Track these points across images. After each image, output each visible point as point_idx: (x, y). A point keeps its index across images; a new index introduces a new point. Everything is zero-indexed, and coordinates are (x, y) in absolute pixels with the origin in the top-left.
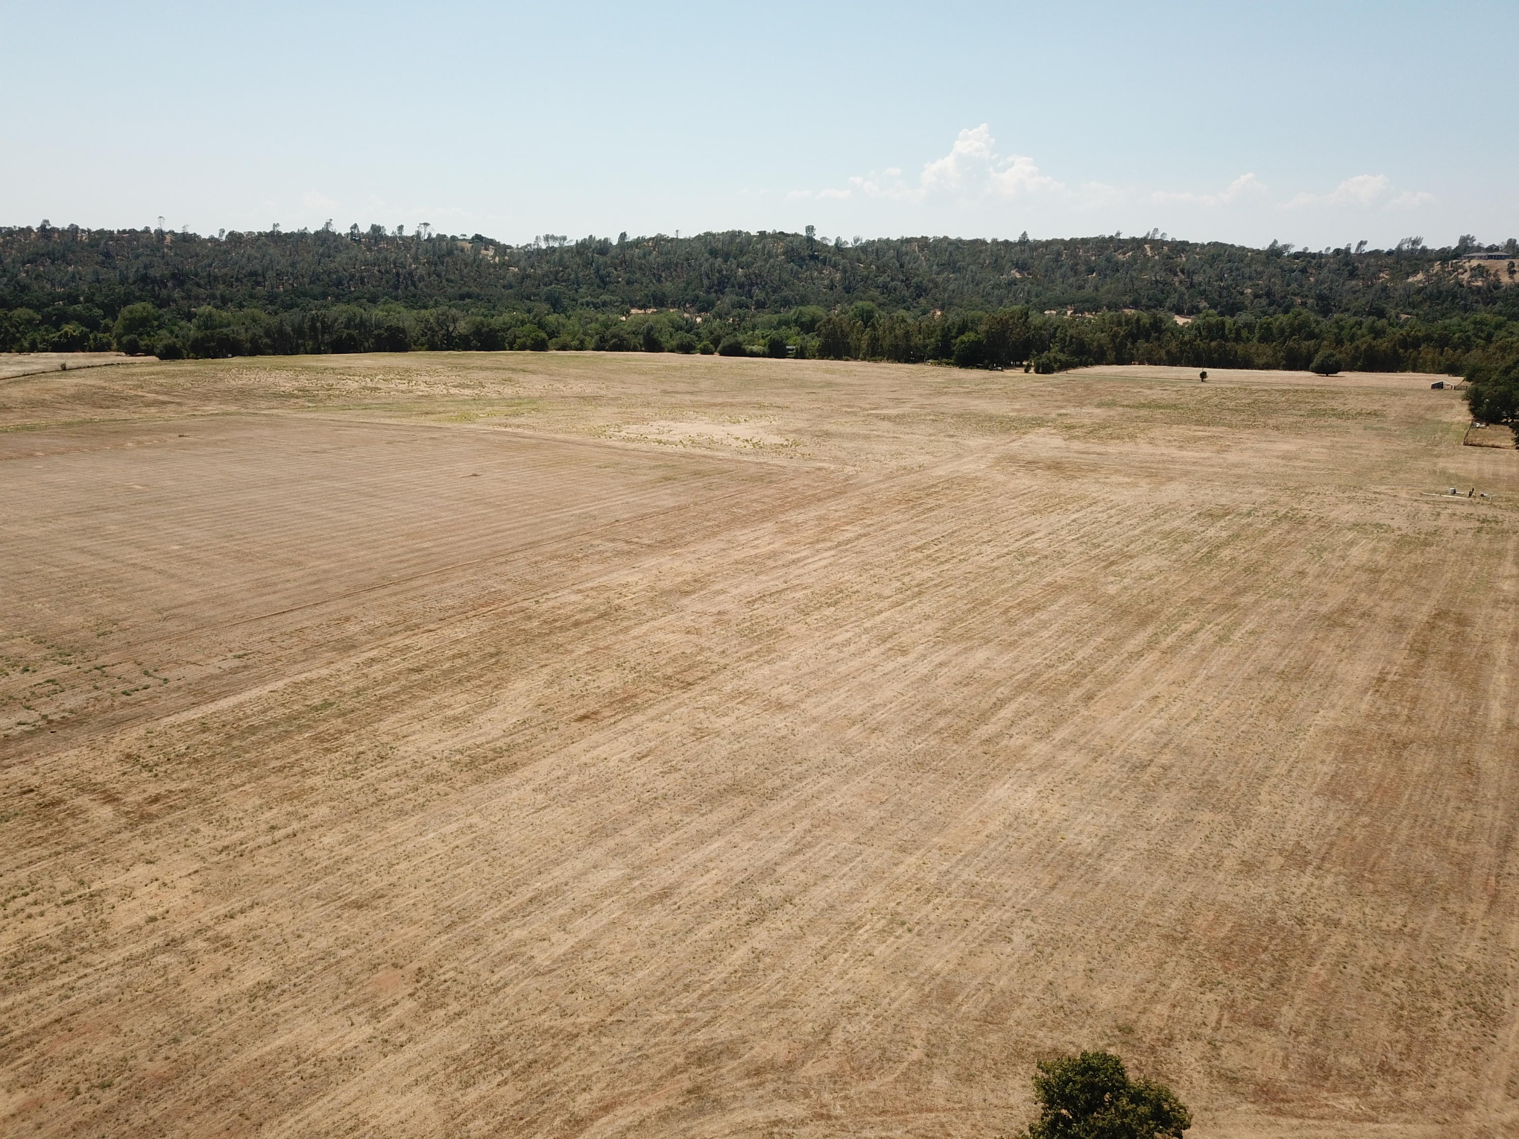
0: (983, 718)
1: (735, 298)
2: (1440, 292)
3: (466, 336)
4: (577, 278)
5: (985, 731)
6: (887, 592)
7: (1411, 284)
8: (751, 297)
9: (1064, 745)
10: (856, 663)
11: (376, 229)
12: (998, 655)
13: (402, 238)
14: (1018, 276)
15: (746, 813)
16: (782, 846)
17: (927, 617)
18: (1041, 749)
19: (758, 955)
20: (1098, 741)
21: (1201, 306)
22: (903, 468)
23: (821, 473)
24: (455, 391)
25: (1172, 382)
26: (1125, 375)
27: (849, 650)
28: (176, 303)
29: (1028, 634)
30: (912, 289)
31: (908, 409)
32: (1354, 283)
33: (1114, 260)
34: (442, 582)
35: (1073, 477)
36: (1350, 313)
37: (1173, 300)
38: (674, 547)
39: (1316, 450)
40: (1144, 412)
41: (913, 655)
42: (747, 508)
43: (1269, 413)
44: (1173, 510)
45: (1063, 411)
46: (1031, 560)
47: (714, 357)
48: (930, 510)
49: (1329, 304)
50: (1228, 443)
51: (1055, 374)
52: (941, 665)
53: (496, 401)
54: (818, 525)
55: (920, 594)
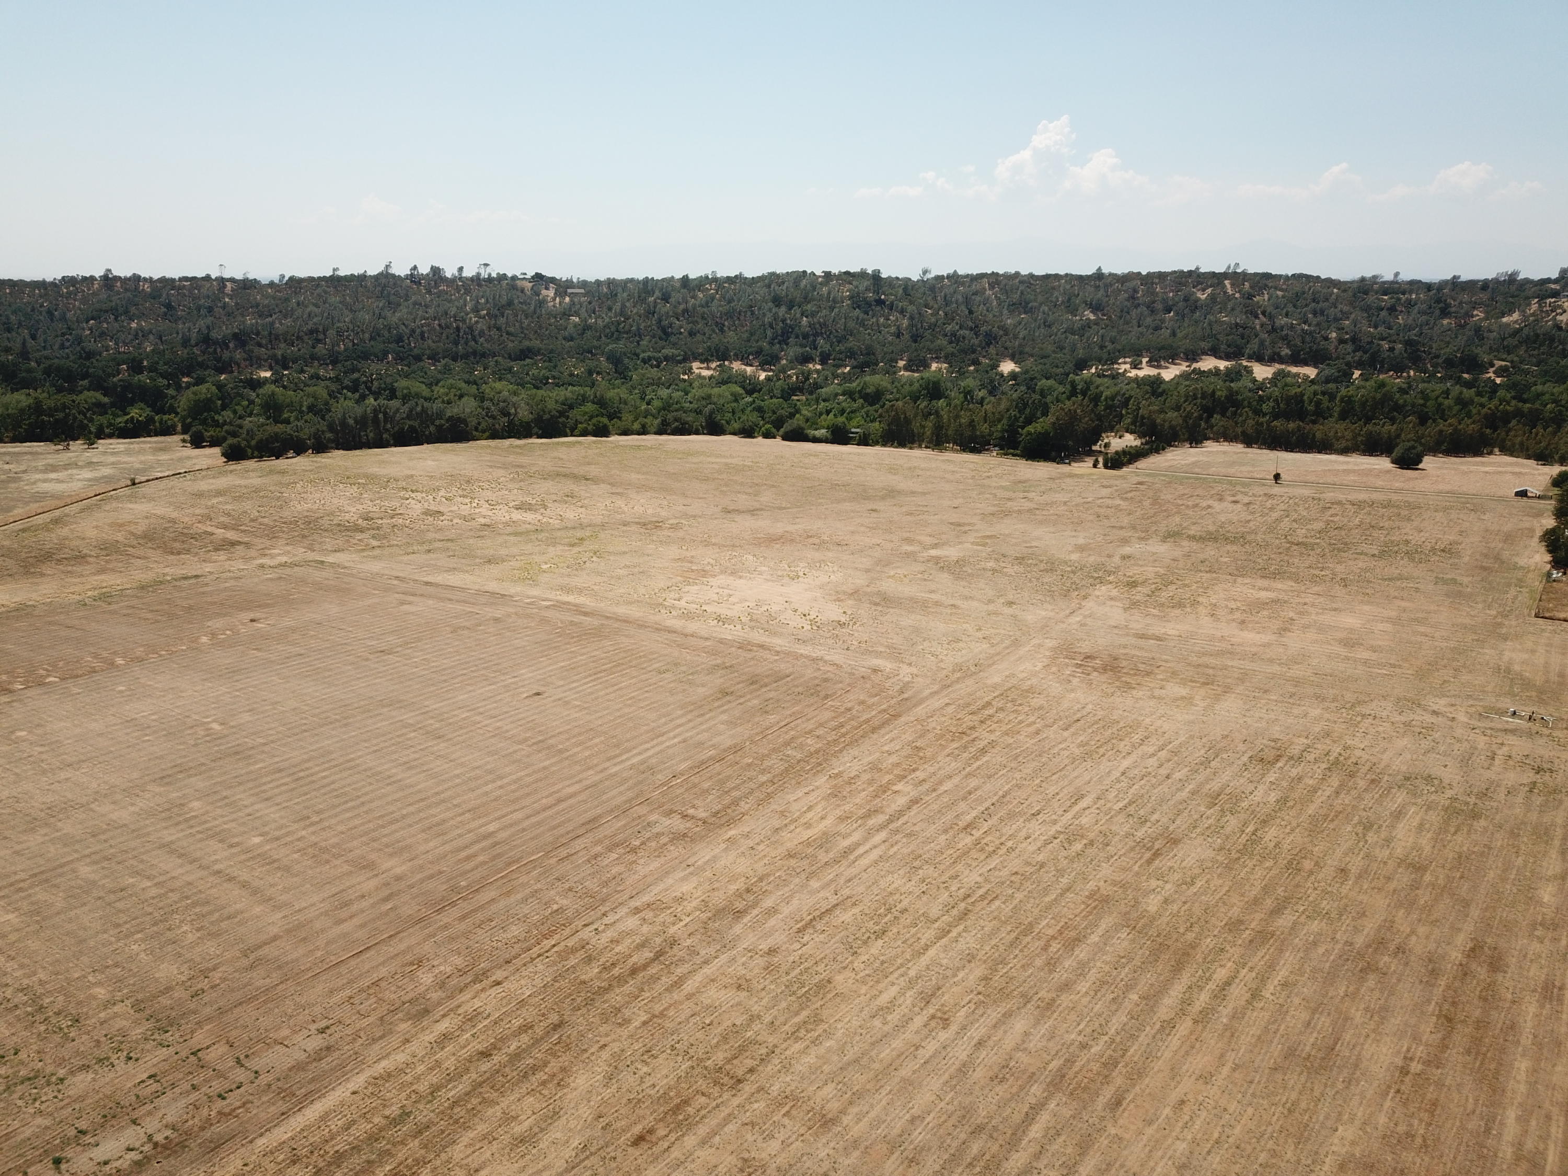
0: (1015, 1139)
1: (799, 350)
2: (1537, 335)
3: (528, 423)
4: (639, 329)
6: (934, 912)
7: (1508, 325)
8: (816, 348)
10: (899, 1042)
11: (436, 270)
12: (1035, 1026)
13: (461, 278)
14: (1092, 317)
17: (971, 958)
21: (1283, 353)
22: (958, 668)
23: (877, 678)
24: (517, 516)
25: (1244, 485)
26: (1197, 470)
27: (894, 1018)
28: (238, 365)
29: (1066, 987)
30: (981, 337)
31: (969, 546)
32: (1445, 322)
33: (1193, 298)
34: (508, 894)
35: (1129, 686)
36: (1440, 361)
37: (1254, 346)
38: (729, 824)
39: (1381, 626)
40: (1210, 551)
41: (954, 1028)
42: (801, 746)
43: (1339, 550)
44: (1225, 749)
45: (1127, 550)
46: (1078, 846)
47: (777, 445)
48: (983, 751)
49: (1418, 350)
50: (1291, 614)
51: (1125, 469)
52: (980, 1044)
53: (559, 534)
54: (871, 782)
55: (966, 913)
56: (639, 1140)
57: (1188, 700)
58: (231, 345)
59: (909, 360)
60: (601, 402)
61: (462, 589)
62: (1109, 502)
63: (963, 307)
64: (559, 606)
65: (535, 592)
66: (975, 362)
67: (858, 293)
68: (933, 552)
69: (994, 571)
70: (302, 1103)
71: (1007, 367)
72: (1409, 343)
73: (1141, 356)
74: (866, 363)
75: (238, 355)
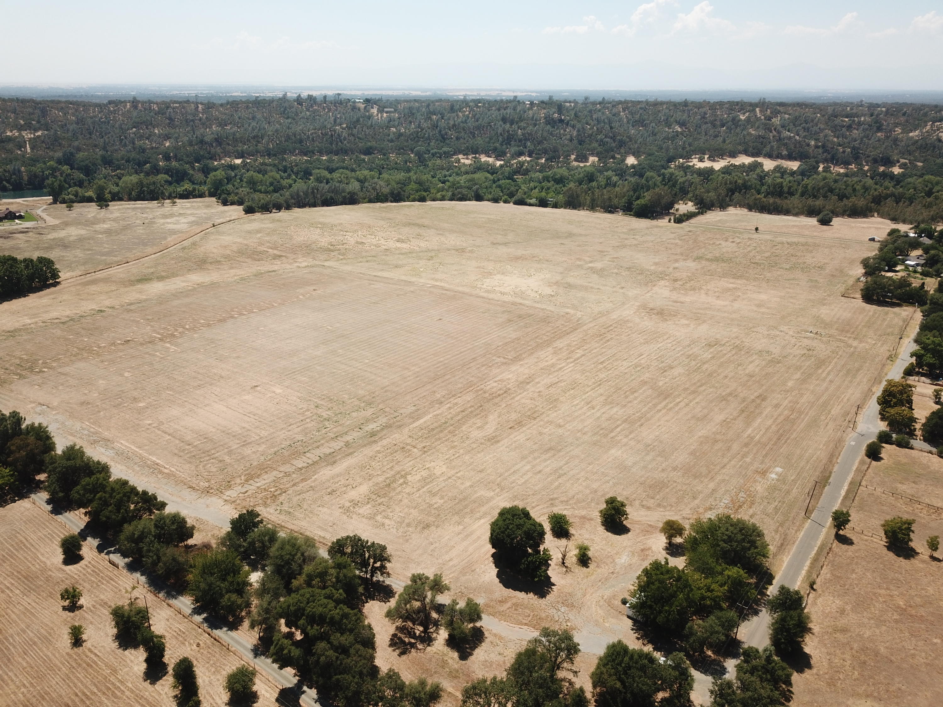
0: (612, 431)
1: (517, 149)
2: (927, 145)
3: (387, 195)
4: (429, 136)
5: (612, 434)
6: (590, 384)
7: (912, 137)
8: (526, 147)
9: (631, 439)
10: (580, 412)
11: (310, 97)
12: (620, 410)
14: (679, 130)
15: (554, 455)
16: (563, 462)
17: (601, 395)
18: (625, 440)
19: (560, 484)
20: (640, 438)
21: (783, 153)
22: (600, 313)
23: (568, 316)
24: (399, 245)
25: (740, 233)
26: (719, 224)
27: (578, 407)
28: (219, 156)
29: (630, 402)
30: (616, 143)
31: (606, 262)
32: (879, 134)
33: (737, 118)
34: (454, 377)
35: (666, 320)
36: (870, 159)
37: (768, 149)
38: (520, 360)
39: (775, 299)
40: (714, 266)
41: (596, 410)
42: (541, 339)
43: (772, 266)
44: (697, 342)
45: (677, 265)
46: (639, 369)
47: (511, 207)
48: (608, 341)
49: (859, 153)
50: (740, 294)
51: (684, 223)
52: (603, 413)
53: (421, 254)
54: (567, 350)
55: (600, 384)
56: (511, 428)
57: (688, 325)
58: (214, 145)
59: (577, 156)
60: (420, 183)
61: (392, 279)
62: (673, 241)
63: (607, 126)
64: (434, 286)
65: (422, 280)
66: (613, 157)
67: (549, 116)
68: (590, 265)
69: (617, 274)
70: (418, 419)
71: (631, 160)
72: (854, 148)
73: (704, 154)
74: (553, 156)
75: (219, 150)
